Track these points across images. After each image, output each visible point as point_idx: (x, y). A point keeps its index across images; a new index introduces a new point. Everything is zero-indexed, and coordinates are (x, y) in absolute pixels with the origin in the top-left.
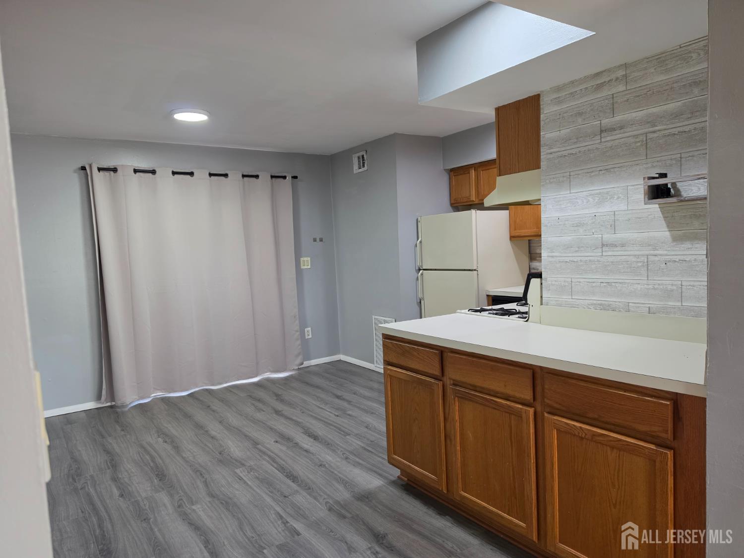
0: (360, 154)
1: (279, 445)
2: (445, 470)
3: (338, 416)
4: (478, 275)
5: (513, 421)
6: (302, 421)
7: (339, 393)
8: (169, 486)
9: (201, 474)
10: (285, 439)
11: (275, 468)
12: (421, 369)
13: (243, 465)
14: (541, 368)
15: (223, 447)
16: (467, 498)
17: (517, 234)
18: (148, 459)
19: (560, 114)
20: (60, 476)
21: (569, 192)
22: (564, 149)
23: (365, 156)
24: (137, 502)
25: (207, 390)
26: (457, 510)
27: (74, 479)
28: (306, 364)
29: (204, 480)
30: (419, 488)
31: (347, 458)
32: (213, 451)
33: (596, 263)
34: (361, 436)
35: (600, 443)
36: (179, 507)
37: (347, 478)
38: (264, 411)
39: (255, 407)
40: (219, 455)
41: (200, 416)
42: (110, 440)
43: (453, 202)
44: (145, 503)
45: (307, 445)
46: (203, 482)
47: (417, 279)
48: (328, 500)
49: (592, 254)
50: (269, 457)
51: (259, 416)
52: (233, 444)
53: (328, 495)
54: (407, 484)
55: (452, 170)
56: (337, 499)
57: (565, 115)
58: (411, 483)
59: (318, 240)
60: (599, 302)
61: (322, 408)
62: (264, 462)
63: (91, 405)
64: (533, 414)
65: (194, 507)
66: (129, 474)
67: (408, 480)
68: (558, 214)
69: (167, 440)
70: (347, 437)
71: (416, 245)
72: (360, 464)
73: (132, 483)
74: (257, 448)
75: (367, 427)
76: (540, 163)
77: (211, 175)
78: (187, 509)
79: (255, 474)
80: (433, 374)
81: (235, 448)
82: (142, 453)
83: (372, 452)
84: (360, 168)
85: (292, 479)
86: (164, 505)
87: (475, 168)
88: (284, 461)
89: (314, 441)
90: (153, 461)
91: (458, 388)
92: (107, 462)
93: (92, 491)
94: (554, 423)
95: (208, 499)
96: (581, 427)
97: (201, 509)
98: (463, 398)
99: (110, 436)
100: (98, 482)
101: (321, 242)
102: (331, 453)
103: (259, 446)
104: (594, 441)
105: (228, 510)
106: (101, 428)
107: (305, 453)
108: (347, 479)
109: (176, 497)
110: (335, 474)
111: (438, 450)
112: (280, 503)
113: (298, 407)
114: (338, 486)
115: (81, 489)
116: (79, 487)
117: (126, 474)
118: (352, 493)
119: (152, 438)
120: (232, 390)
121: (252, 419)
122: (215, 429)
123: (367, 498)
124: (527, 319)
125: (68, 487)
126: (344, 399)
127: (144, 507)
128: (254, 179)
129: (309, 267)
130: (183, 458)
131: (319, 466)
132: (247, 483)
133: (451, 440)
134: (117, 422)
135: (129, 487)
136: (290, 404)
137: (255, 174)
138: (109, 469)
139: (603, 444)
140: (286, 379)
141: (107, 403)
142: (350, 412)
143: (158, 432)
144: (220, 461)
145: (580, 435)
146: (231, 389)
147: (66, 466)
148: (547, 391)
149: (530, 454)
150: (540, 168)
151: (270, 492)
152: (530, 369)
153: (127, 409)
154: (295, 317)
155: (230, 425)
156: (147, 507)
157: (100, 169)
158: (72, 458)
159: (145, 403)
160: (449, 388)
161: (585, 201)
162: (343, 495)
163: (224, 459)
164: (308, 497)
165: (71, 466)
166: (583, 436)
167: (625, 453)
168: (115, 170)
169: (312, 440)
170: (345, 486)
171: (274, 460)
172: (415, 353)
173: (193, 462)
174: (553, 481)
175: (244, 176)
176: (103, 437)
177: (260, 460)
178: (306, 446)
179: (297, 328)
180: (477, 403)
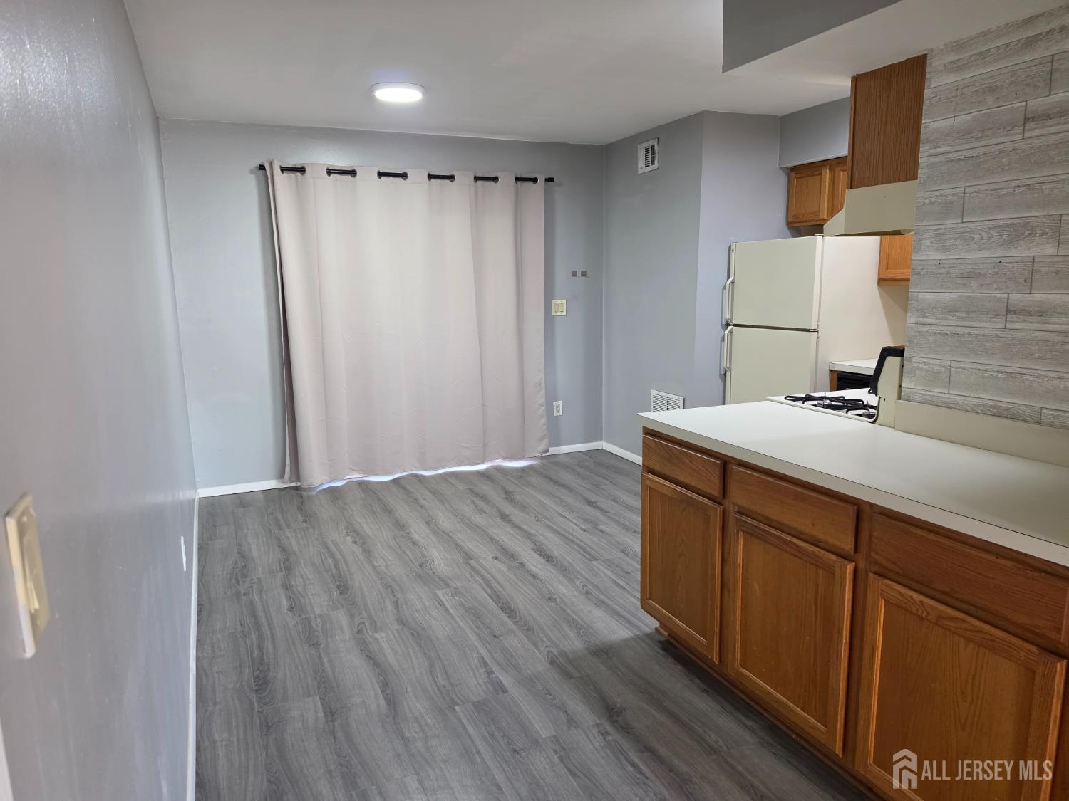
0: (649, 144)
1: (498, 562)
2: (718, 631)
3: (585, 530)
4: (818, 338)
5: (821, 578)
6: (533, 532)
7: (593, 497)
8: (351, 603)
9: (393, 592)
10: (509, 556)
11: (488, 594)
12: (693, 484)
13: (448, 585)
14: (871, 505)
15: (426, 557)
16: (747, 677)
17: (889, 276)
18: (331, 563)
19: (957, 90)
20: (223, 574)
21: (959, 221)
22: (958, 148)
23: (656, 148)
24: (308, 620)
25: (417, 476)
26: (734, 689)
27: (237, 580)
28: (553, 451)
29: (395, 600)
30: (681, 648)
31: (587, 593)
32: (412, 562)
33: (994, 339)
34: (613, 564)
35: (949, 630)
36: (359, 632)
37: (584, 621)
38: (486, 513)
39: (476, 507)
40: (419, 567)
41: (404, 512)
42: (288, 533)
43: (791, 220)
44: (318, 622)
45: (536, 567)
46: (394, 602)
47: (723, 339)
48: (551, 649)
49: (988, 325)
50: (483, 578)
51: (479, 519)
52: (440, 555)
53: (553, 642)
54: (668, 641)
55: (794, 169)
56: (564, 649)
57: (966, 90)
58: (672, 640)
59: (579, 274)
60: (992, 403)
61: (564, 517)
62: (475, 585)
63: (272, 484)
64: (852, 572)
65: (377, 635)
66: (304, 582)
67: (669, 635)
68: (938, 256)
69: (358, 540)
70: (593, 562)
71: (725, 288)
72: (603, 603)
73: (306, 593)
74: (469, 564)
75: (623, 551)
76: (917, 170)
77: (431, 177)
78: (368, 636)
79: (461, 599)
80: (710, 494)
81: (440, 559)
82: (325, 556)
83: (624, 588)
84: (647, 166)
85: (508, 613)
86: (341, 628)
87: (830, 167)
88: (501, 586)
89: (547, 563)
90: (336, 566)
91: (744, 518)
92: (280, 561)
93: (257, 598)
94: (881, 590)
95: (396, 626)
96: (921, 602)
97: (385, 639)
98: (751, 533)
99: (289, 528)
100: (265, 588)
101: (584, 278)
102: (567, 583)
103: (472, 562)
104: (939, 626)
105: (419, 645)
106: (280, 516)
107: (531, 579)
108: (582, 623)
109: (357, 620)
110: (567, 613)
111: (710, 603)
112: (487, 645)
113: (532, 512)
114: (569, 632)
115: (245, 594)
116: (243, 592)
117: (301, 580)
118: (586, 643)
119: (339, 534)
120: (449, 479)
121: (469, 522)
122: (419, 531)
123: (606, 653)
124: (874, 418)
125: (229, 590)
126: (598, 508)
127: (316, 628)
128: (491, 183)
129: (564, 313)
130: (374, 567)
131: (547, 600)
132: (449, 611)
133: (729, 590)
134: (300, 509)
135: (302, 599)
136: (523, 507)
137: (494, 176)
138: (281, 571)
139: (954, 633)
140: (523, 470)
141: (291, 483)
142: (602, 527)
143: (348, 529)
144: (420, 576)
145: (920, 614)
146: (447, 477)
147: (231, 562)
148: (875, 541)
149: (842, 629)
150: (917, 179)
151: (476, 626)
152: (854, 504)
153: (314, 493)
154: (540, 384)
155: (438, 528)
156: (320, 628)
157: (283, 169)
158: (239, 553)
159: (338, 487)
160: (732, 516)
161: (986, 236)
162: (574, 644)
163: (426, 575)
164: (526, 641)
165: (236, 563)
166: (924, 615)
167: (988, 651)
168: (302, 170)
169: (543, 561)
170: (578, 633)
171: (489, 585)
172: (687, 461)
173: (385, 573)
174: (872, 674)
175: (477, 179)
176: (280, 528)
177: (470, 581)
178: (534, 569)
179: (543, 400)
180: (769, 543)
